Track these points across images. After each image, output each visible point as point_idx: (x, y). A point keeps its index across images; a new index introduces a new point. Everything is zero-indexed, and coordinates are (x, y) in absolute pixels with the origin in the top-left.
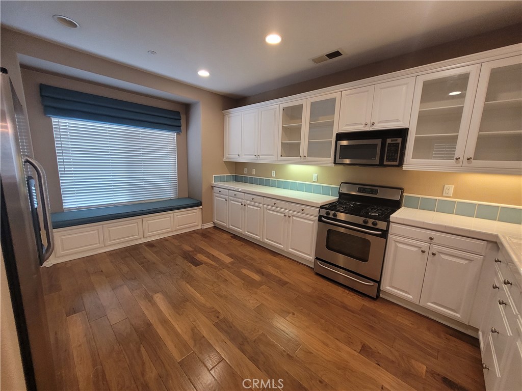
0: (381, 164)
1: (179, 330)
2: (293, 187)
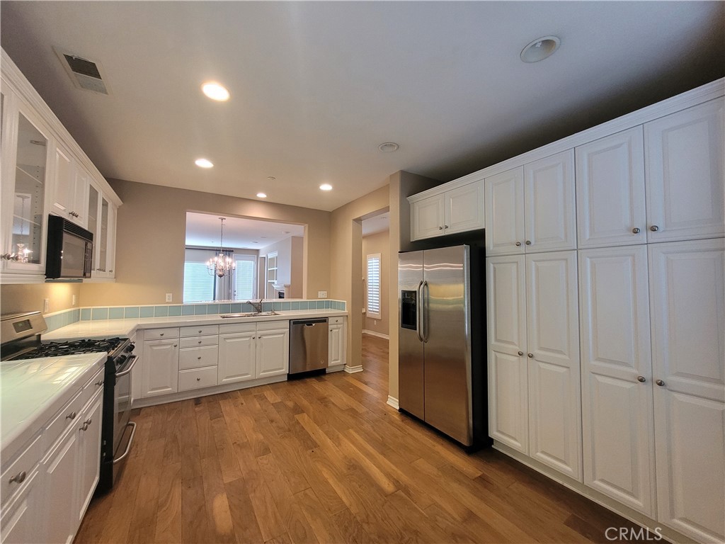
1: (352, 446)
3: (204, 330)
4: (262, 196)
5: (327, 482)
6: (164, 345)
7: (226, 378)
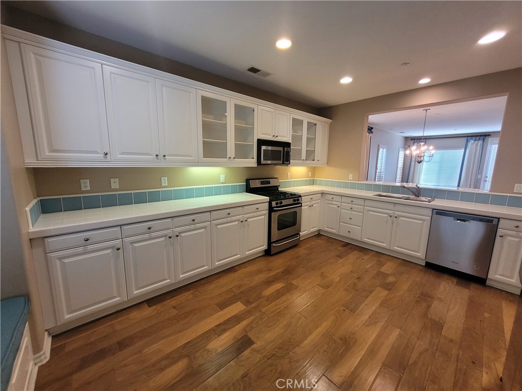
0: (283, 163)
1: (374, 336)
2: (200, 193)
3: (355, 201)
4: (425, 81)
5: (317, 327)
6: (333, 204)
7: (367, 238)
